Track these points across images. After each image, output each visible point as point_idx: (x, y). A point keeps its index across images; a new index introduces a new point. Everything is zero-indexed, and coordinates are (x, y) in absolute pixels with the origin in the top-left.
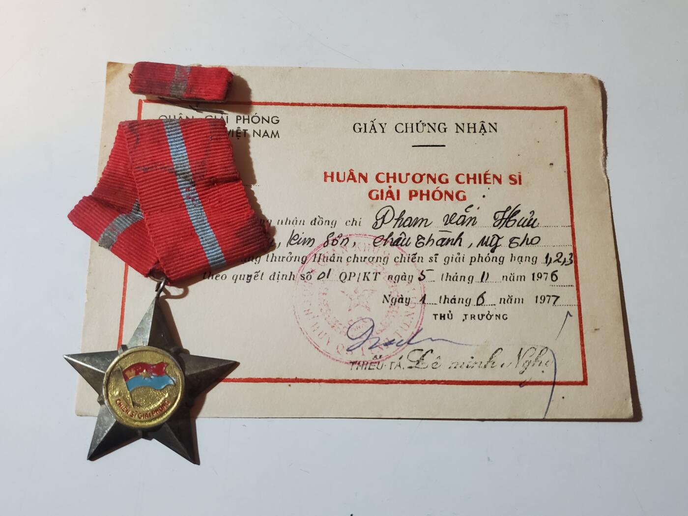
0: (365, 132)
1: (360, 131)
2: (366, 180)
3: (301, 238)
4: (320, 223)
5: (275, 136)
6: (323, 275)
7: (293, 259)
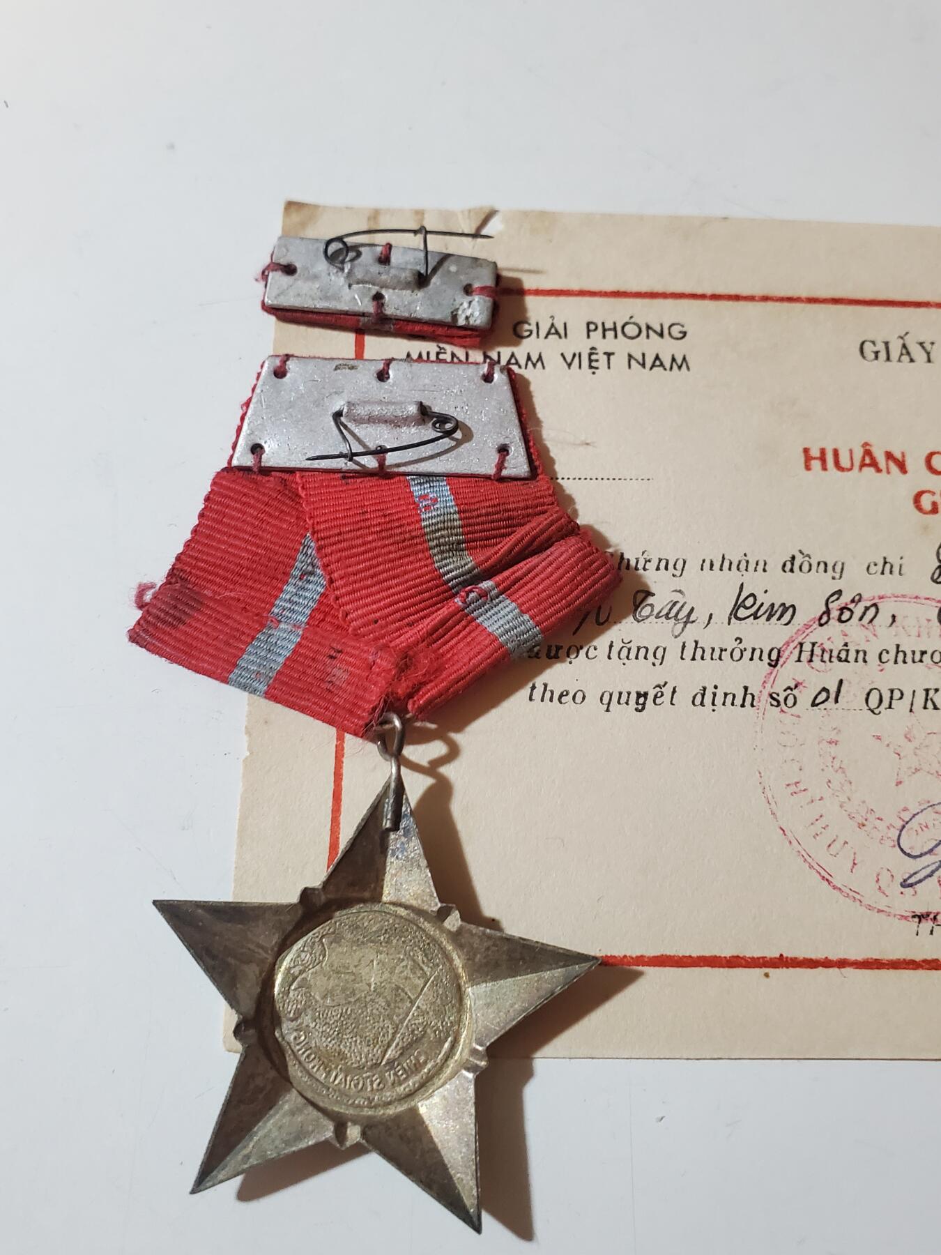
0: (888, 359)
1: (877, 357)
2: (902, 467)
3: (762, 604)
4: (806, 568)
5: (680, 367)
6: (824, 695)
7: (747, 654)
